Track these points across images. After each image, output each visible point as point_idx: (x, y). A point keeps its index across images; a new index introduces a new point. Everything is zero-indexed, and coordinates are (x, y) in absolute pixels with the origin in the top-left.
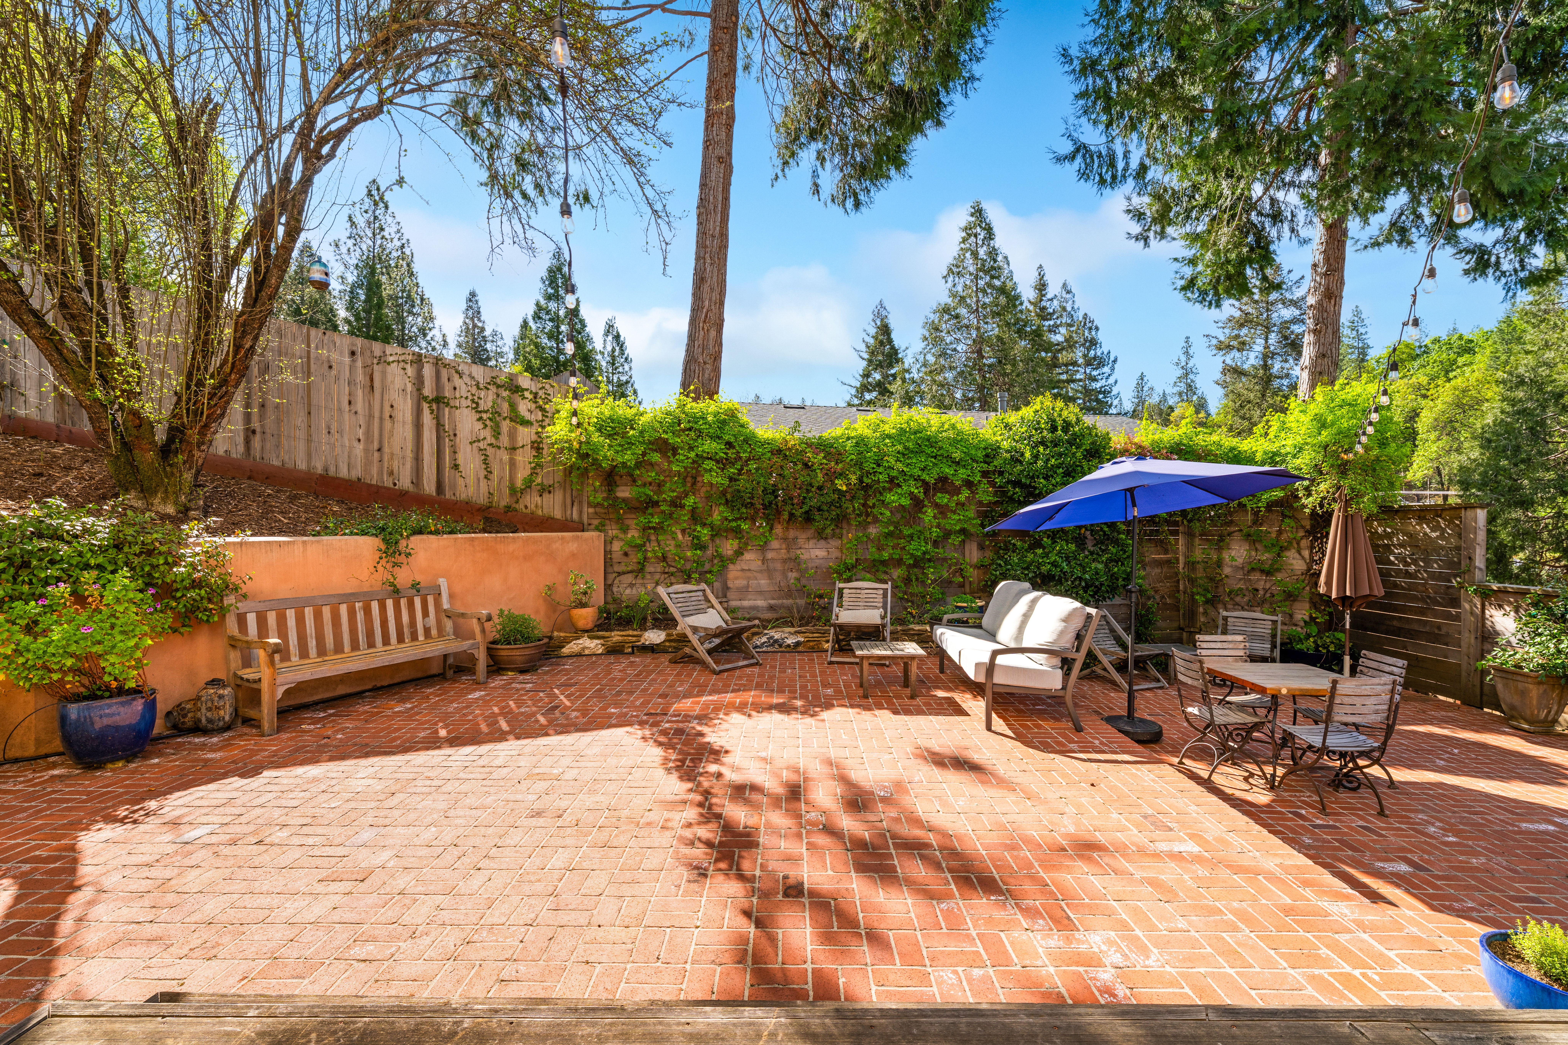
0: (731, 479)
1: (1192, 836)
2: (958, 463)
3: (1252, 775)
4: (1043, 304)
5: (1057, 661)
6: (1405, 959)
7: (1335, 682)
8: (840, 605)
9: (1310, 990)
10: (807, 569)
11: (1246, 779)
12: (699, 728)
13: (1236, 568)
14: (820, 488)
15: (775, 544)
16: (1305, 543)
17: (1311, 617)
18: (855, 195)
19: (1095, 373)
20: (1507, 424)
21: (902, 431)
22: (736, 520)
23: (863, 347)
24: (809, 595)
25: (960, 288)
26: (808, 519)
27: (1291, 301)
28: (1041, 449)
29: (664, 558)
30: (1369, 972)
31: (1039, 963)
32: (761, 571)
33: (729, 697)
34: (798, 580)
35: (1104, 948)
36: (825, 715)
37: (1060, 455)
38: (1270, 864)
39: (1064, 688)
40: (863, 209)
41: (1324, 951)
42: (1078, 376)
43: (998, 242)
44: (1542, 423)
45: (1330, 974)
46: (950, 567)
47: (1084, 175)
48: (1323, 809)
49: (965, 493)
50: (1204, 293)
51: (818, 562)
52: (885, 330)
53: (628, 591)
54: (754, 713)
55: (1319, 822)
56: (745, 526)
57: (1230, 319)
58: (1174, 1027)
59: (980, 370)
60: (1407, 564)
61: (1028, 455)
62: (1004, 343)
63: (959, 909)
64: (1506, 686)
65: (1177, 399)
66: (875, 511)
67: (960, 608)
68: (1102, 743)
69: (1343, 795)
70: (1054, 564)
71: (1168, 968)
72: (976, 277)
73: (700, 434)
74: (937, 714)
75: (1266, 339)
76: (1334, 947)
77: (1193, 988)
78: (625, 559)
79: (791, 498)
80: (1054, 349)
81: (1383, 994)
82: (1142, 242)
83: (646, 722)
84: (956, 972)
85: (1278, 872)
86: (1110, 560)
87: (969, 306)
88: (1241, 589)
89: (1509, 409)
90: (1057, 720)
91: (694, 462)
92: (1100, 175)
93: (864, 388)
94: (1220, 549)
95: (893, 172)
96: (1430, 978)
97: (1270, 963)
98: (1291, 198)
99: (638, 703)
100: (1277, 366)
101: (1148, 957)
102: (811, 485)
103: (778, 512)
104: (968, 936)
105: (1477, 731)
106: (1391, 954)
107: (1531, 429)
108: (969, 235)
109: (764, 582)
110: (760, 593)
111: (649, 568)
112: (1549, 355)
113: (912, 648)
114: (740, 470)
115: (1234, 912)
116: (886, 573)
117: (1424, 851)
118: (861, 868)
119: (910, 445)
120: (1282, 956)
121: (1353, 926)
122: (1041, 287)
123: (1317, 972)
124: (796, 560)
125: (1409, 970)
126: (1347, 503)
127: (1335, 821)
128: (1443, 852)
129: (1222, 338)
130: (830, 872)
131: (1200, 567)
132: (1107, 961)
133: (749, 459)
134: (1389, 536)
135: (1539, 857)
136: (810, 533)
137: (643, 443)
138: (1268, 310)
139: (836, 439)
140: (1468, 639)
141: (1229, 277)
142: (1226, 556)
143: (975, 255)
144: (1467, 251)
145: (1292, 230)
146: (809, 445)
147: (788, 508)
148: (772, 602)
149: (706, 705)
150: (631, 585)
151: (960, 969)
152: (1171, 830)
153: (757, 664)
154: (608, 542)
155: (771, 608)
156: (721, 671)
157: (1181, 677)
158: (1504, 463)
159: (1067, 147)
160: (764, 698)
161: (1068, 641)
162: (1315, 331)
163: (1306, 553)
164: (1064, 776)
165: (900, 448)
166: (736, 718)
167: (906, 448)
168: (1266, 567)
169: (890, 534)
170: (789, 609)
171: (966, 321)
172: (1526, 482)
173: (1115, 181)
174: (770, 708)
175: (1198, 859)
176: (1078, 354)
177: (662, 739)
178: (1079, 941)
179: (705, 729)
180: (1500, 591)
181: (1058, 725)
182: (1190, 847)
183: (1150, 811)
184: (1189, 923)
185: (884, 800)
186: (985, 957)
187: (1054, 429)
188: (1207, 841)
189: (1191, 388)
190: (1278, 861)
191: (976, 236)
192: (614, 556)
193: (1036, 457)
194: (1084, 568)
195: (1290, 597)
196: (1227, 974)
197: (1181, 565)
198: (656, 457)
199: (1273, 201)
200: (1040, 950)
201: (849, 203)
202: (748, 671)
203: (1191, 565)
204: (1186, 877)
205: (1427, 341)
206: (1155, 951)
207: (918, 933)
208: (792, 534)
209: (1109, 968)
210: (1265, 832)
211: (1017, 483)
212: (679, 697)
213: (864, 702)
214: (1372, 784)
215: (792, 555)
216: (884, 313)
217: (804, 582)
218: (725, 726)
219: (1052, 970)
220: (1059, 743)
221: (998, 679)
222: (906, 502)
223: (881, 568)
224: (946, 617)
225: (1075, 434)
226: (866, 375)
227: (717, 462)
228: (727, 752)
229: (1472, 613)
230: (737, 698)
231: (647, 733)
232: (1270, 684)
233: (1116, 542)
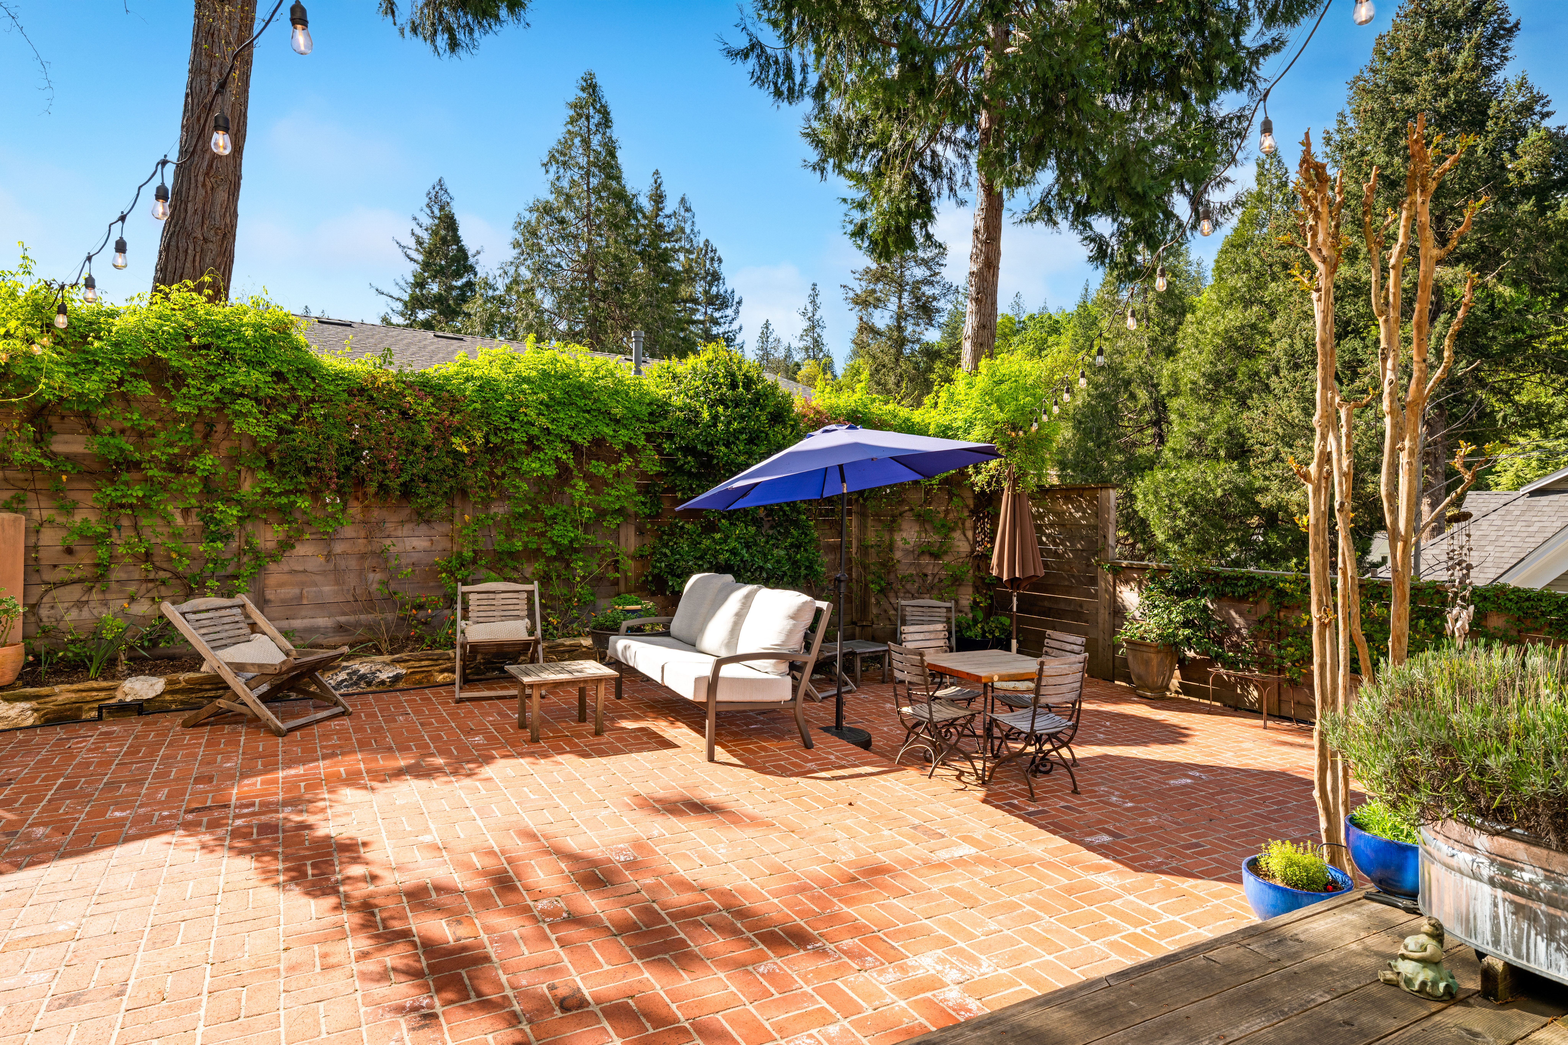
0: (281, 430)
1: (965, 839)
2: (617, 421)
3: (962, 773)
4: (660, 220)
5: (785, 667)
6: (1165, 909)
7: (1042, 664)
8: (465, 617)
9: (1114, 957)
10: (399, 567)
11: (958, 778)
12: (298, 818)
13: (907, 552)
14: (427, 448)
15: (349, 531)
16: (969, 523)
17: (974, 601)
18: (450, 30)
19: (717, 315)
20: (1093, 407)
21: (545, 375)
22: (286, 493)
23: (412, 243)
24: (403, 605)
25: (565, 183)
26: (407, 492)
27: (923, 259)
28: (721, 409)
29: (148, 556)
30: (1147, 927)
31: (888, 1001)
32: (324, 573)
33: (323, 767)
34: (386, 584)
35: (939, 968)
36: (488, 771)
37: (743, 417)
38: (1037, 851)
39: (794, 699)
40: (462, 53)
41: (1109, 919)
42: (699, 317)
43: (616, 132)
44: (1115, 407)
45: (1122, 937)
46: (602, 559)
47: (760, 80)
48: (1032, 797)
49: (627, 461)
50: (874, 243)
51: (415, 557)
52: (448, 223)
53: (74, 614)
54: (375, 784)
55: (1031, 809)
56: (303, 503)
57: (867, 271)
58: (1091, 1000)
59: (591, 296)
60: (1055, 544)
61: (706, 415)
62: (622, 265)
63: (781, 969)
64: (1134, 656)
65: (803, 355)
66: (505, 482)
67: (634, 611)
68: (837, 757)
69: (1041, 779)
70: (733, 552)
71: (1001, 971)
72: (588, 174)
73: (227, 355)
74: (640, 750)
75: (900, 298)
76: (1114, 912)
77: (1028, 982)
78: (68, 559)
79: (383, 463)
80: (675, 280)
81: (1162, 943)
82: (818, 173)
83: (199, 824)
84: (811, 1036)
85: (1048, 857)
86: (792, 545)
87: (576, 210)
88: (912, 575)
89: (1093, 392)
90: (780, 738)
91: (217, 400)
92: (775, 84)
93: (416, 303)
94: (891, 531)
95: (503, 13)
96: (1187, 919)
97: (1075, 942)
98: (947, 154)
99: (162, 795)
100: (909, 328)
101: (980, 965)
102: (413, 443)
103: (360, 482)
104: (805, 994)
105: (1115, 703)
106: (1154, 908)
107: (1109, 412)
108: (580, 116)
109: (328, 590)
110: (321, 606)
111: (117, 574)
112: (1121, 344)
113: (592, 668)
114: (296, 417)
115: (1030, 903)
116: (515, 569)
117: (1115, 820)
118: (643, 953)
119: (558, 394)
120: (1082, 932)
121: (1120, 892)
122: (658, 198)
123: (1113, 938)
124: (382, 555)
125: (1171, 918)
126: (1015, 482)
127: (1044, 805)
128: (1127, 817)
129: (859, 292)
130: (606, 967)
131: (872, 551)
132: (947, 980)
133: (313, 400)
134: (1041, 516)
135: (1189, 807)
136: (405, 513)
137: (122, 363)
138: (902, 266)
139: (447, 379)
140: (1104, 615)
141: (898, 228)
142: (897, 537)
143: (586, 142)
144: (1092, 240)
145: (951, 189)
146: (410, 385)
147: (378, 477)
148: (342, 619)
149: (291, 785)
150: (80, 604)
151: (814, 1032)
152: (943, 836)
153: (343, 714)
154: (34, 531)
155: (341, 628)
156: (291, 730)
157: (898, 674)
158: (1091, 444)
159: (743, 43)
160: (383, 763)
161: (797, 642)
162: (977, 300)
163: (970, 534)
164: (817, 799)
165: (544, 396)
166: (348, 794)
167: (552, 398)
168: (935, 550)
169: (524, 516)
170: (370, 627)
171: (572, 229)
172: (1106, 464)
173: (792, 95)
174: (399, 773)
175: (979, 860)
176: (699, 288)
177: (239, 844)
178: (914, 968)
179: (311, 819)
180: (1127, 567)
181: (782, 744)
182: (966, 850)
183: (917, 822)
184: (999, 922)
185: (632, 865)
186: (833, 1011)
187: (734, 386)
188: (979, 841)
189: (817, 343)
190: (1043, 847)
191: (588, 118)
192: (42, 554)
193: (715, 418)
194: (765, 555)
195: (957, 581)
196: (1048, 962)
197: (854, 550)
198: (145, 388)
199: (934, 154)
200: (882, 987)
201: (442, 40)
202: (334, 724)
203: (864, 549)
204: (976, 879)
205: (1024, 318)
206: (983, 957)
207: (750, 1007)
208: (376, 514)
209: (952, 986)
210: (1021, 821)
211: (689, 450)
212: (231, 777)
213: (534, 747)
214: (1064, 763)
215: (375, 547)
216: (445, 198)
217: (393, 586)
218: (339, 808)
219: (903, 1003)
220: (794, 764)
221: (722, 695)
222: (550, 471)
223: (511, 563)
224: (625, 625)
225: (757, 393)
226: (420, 284)
227: (258, 401)
228: (365, 844)
229: (1107, 590)
230: (342, 766)
231: (207, 838)
232: (982, 672)
233: (796, 523)
